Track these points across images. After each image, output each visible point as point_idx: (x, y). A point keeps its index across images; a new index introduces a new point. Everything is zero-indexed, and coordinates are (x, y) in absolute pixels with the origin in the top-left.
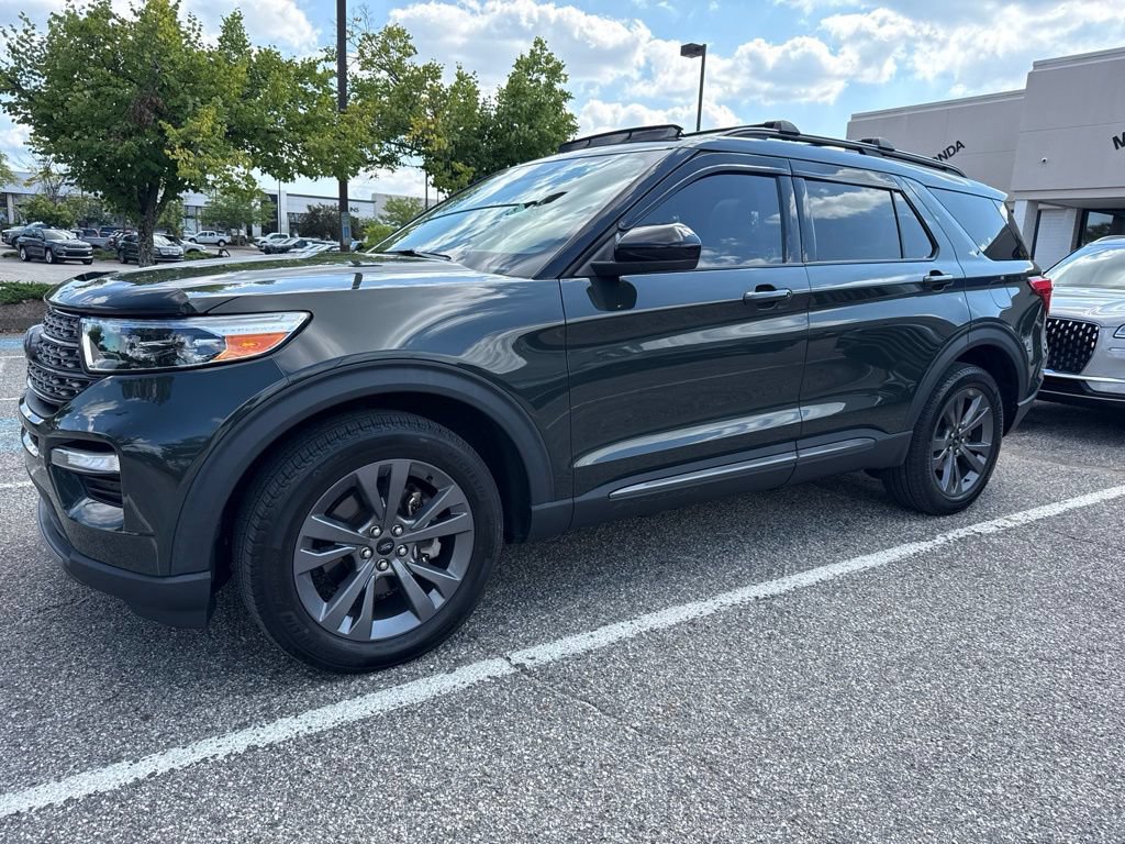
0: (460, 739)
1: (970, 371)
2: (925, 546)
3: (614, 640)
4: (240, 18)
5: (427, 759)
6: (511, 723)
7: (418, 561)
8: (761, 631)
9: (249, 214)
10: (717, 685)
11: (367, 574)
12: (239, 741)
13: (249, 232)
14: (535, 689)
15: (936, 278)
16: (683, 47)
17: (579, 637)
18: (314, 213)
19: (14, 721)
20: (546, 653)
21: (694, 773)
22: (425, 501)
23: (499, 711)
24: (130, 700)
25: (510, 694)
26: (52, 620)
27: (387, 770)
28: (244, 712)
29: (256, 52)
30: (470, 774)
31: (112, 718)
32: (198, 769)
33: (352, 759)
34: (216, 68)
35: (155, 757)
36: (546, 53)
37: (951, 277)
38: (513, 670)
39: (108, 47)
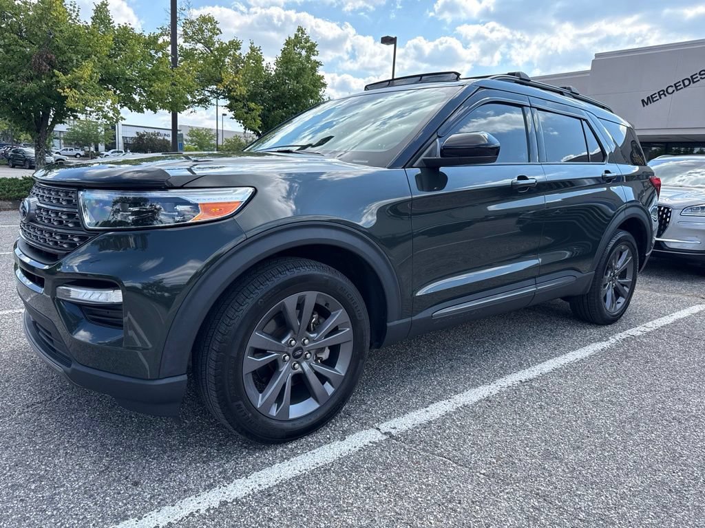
0: (369, 488)
1: (622, 234)
2: (605, 345)
3: (444, 413)
4: (106, 5)
5: (352, 504)
6: (399, 475)
7: (317, 363)
8: (534, 403)
9: (96, 137)
10: (523, 441)
11: (285, 373)
12: (212, 498)
13: (97, 149)
14: (405, 449)
15: (608, 175)
16: (382, 38)
17: (419, 412)
18: (141, 137)
19: (35, 491)
20: (402, 423)
21: (536, 504)
22: (321, 321)
23: (388, 467)
24: (119, 471)
25: (390, 454)
26: (40, 413)
27: (327, 514)
28: (208, 476)
29: (117, 27)
30: (387, 514)
31: (110, 486)
32: (189, 522)
33: (298, 507)
34: (92, 37)
35: (154, 514)
36: (305, 36)
37: (615, 174)
38: (385, 437)
39: (15, 19)
